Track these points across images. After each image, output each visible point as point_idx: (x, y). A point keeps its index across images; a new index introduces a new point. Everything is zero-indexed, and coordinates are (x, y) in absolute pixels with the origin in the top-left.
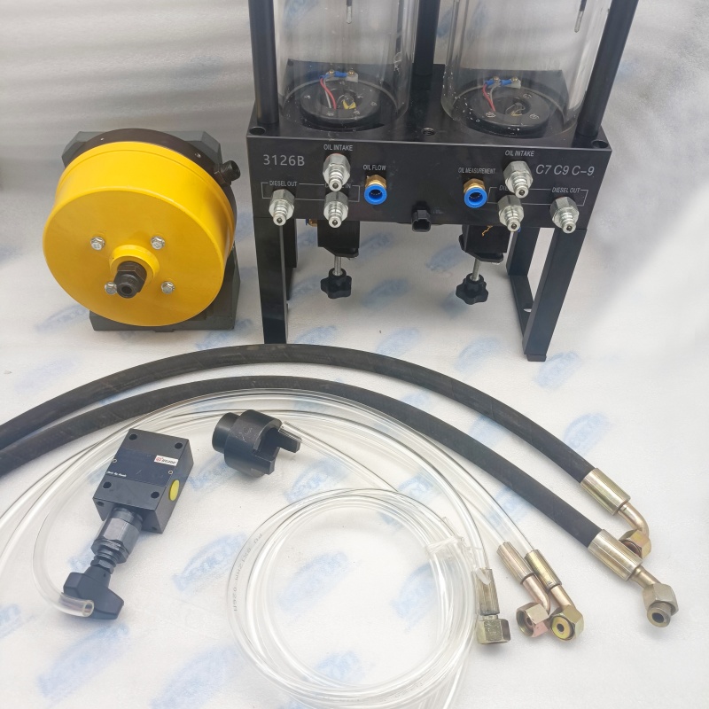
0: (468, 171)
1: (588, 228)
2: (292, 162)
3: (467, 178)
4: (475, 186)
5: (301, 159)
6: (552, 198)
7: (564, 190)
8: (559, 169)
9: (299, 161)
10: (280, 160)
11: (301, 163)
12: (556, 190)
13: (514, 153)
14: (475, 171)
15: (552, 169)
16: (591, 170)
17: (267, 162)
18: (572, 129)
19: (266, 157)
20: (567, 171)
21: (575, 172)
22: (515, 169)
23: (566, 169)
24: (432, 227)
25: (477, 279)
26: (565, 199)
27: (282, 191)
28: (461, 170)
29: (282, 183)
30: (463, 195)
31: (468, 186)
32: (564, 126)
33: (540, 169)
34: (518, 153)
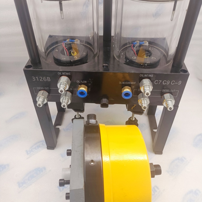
0: (123, 83)
1: (179, 106)
2: (45, 80)
3: (123, 86)
4: (127, 90)
5: (48, 78)
6: (162, 94)
7: (167, 91)
8: (165, 82)
9: (48, 79)
10: (39, 79)
11: (49, 80)
12: (164, 91)
13: (144, 76)
14: (127, 83)
15: (162, 82)
16: (180, 82)
17: (34, 80)
18: (171, 63)
19: (33, 78)
20: (169, 83)
21: (173, 83)
22: (144, 83)
23: (168, 82)
24: (109, 105)
25: (134, 119)
26: (168, 94)
27: (42, 92)
28: (120, 83)
29: (42, 88)
30: (122, 93)
31: (124, 90)
32: (167, 62)
33: (156, 82)
34: (146, 76)
